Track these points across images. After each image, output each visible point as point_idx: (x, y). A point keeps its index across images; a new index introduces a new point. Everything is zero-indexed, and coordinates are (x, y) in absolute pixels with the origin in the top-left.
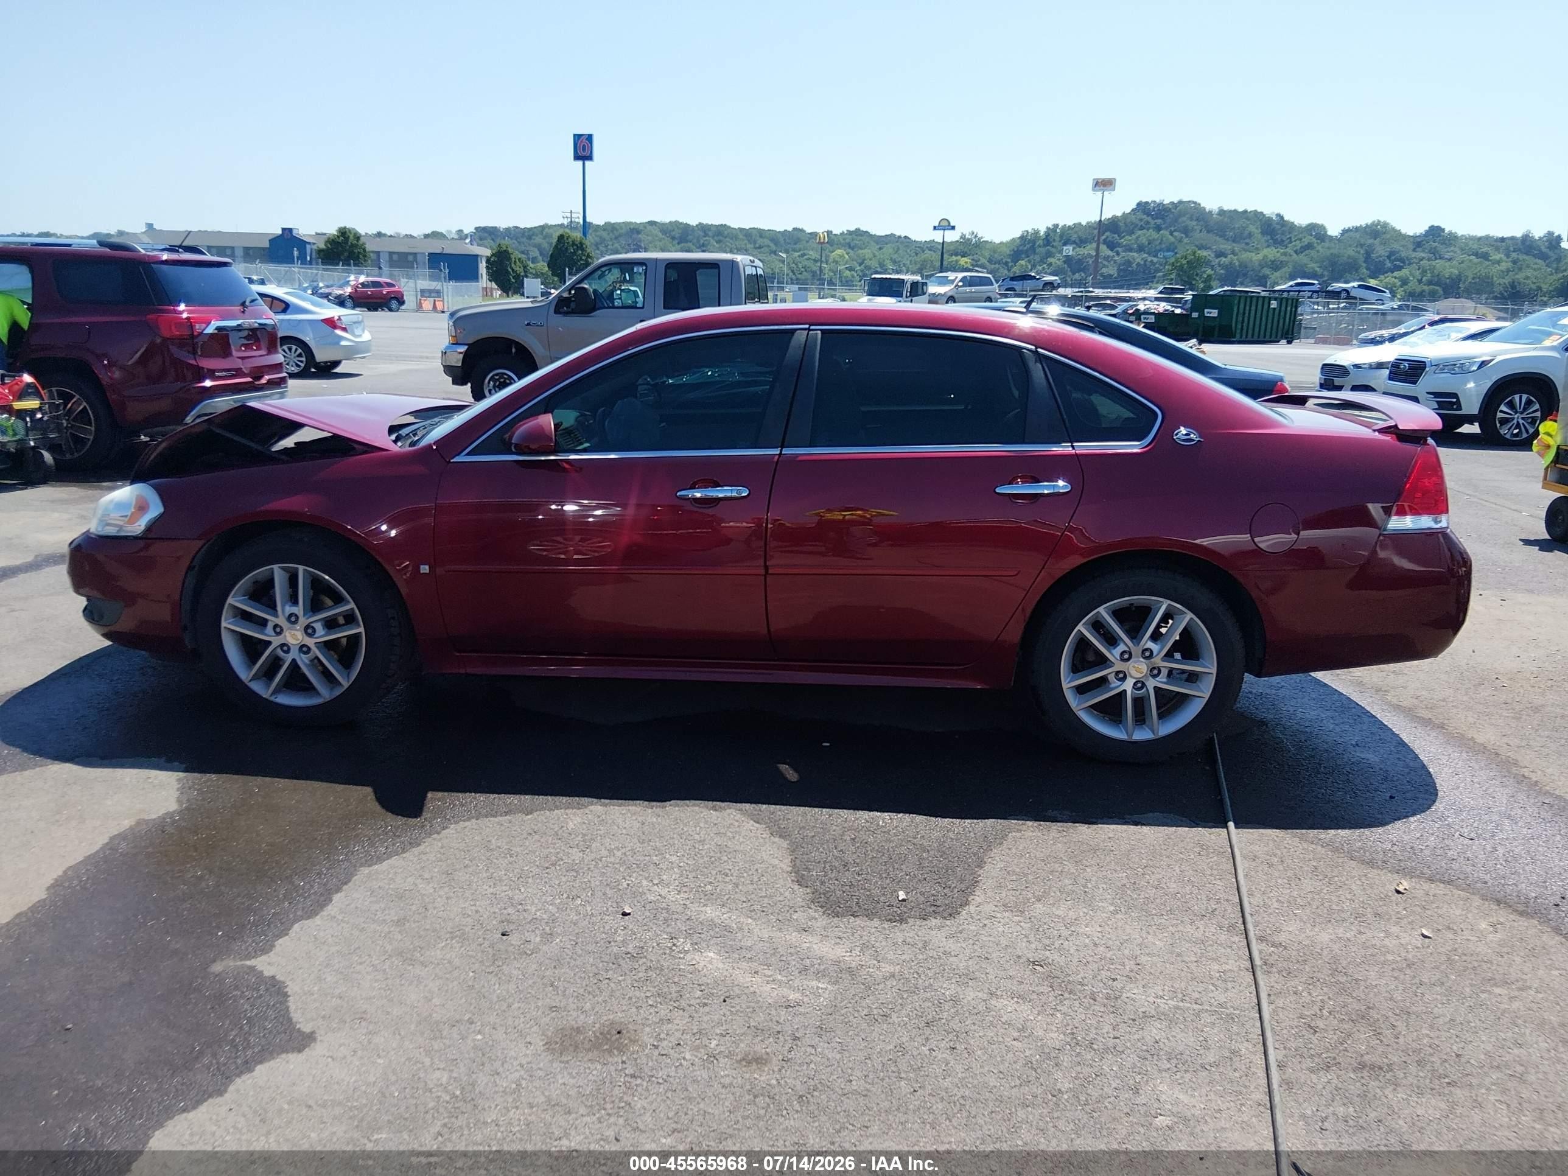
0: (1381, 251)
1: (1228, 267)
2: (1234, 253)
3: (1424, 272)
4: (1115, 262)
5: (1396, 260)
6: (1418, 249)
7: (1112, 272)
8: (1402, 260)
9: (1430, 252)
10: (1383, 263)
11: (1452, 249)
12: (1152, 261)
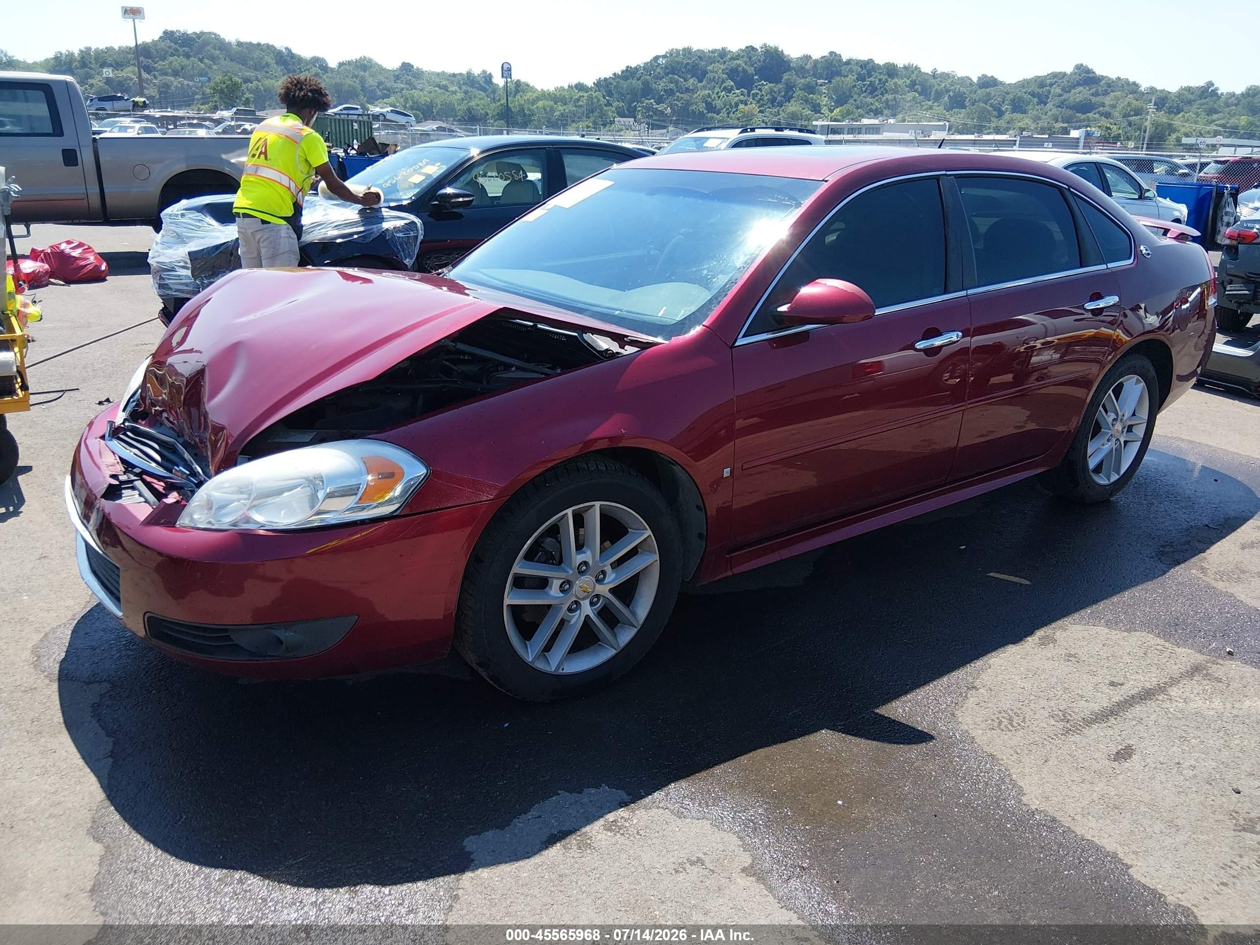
0: (371, 82)
1: (256, 91)
2: (257, 79)
3: (406, 100)
4: (154, 84)
5: (384, 89)
6: (398, 81)
7: (153, 94)
8: (388, 90)
9: (406, 83)
10: (374, 91)
11: (421, 81)
12: (188, 85)
